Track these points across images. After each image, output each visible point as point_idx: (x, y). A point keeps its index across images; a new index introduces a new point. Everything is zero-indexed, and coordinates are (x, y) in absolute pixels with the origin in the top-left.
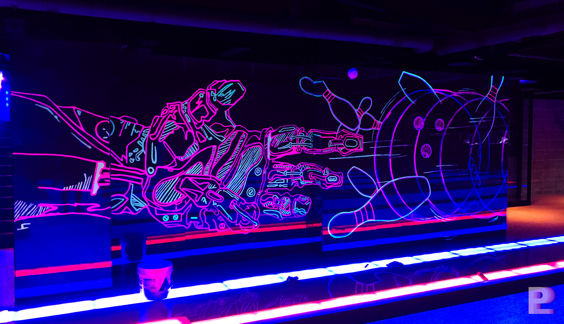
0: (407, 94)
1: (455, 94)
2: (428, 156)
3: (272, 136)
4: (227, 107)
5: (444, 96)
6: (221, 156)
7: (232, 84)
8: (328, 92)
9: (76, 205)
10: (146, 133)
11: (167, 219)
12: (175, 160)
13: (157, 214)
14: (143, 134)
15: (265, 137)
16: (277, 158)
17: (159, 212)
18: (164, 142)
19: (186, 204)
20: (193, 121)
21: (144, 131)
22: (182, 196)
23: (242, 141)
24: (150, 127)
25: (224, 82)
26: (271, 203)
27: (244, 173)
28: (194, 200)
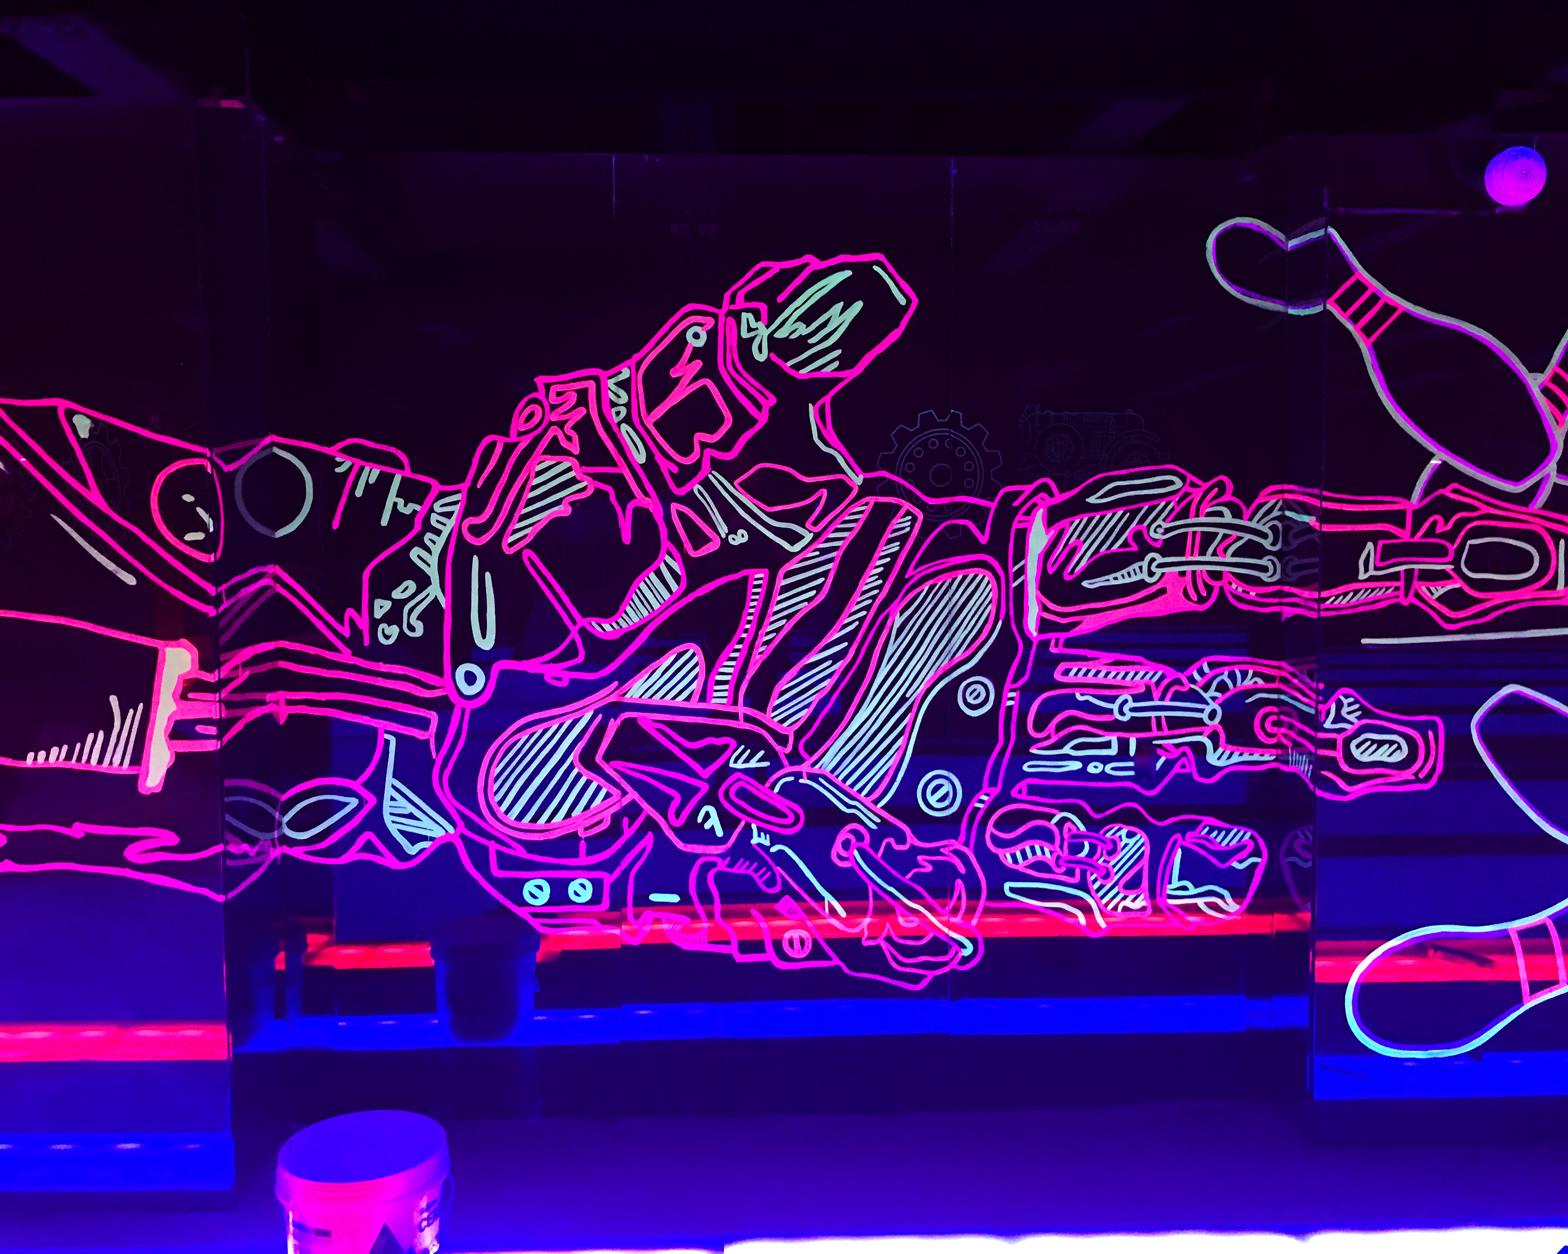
3: (1049, 523)
4: (819, 386)
6: (788, 617)
7: (848, 273)
10: (448, 515)
11: (544, 897)
12: (574, 635)
13: (496, 872)
14: (434, 518)
15: (1015, 526)
16: (1076, 631)
17: (506, 861)
18: (528, 554)
19: (628, 832)
20: (659, 458)
21: (437, 507)
22: (608, 795)
23: (895, 547)
24: (466, 485)
25: (807, 265)
26: (1045, 852)
27: (903, 699)
28: (665, 816)
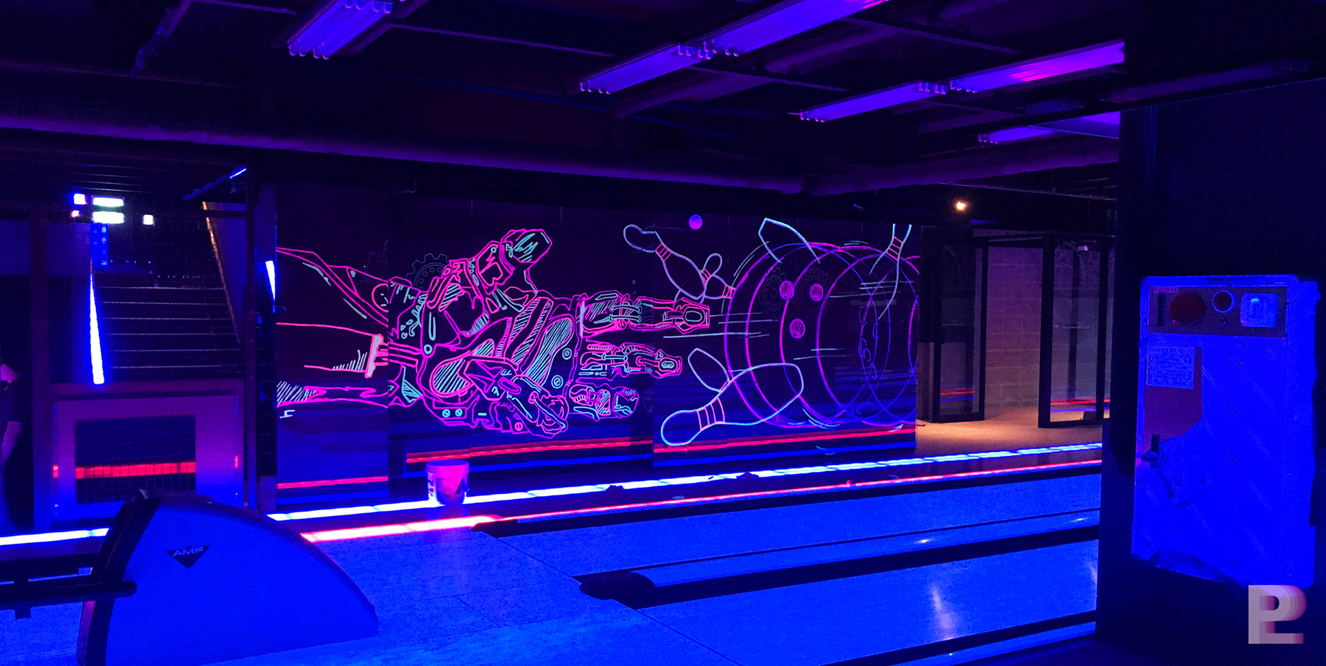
0: (771, 249)
1: (840, 249)
2: (799, 336)
3: (586, 306)
4: (526, 265)
5: (823, 253)
6: (518, 331)
7: (534, 234)
8: (662, 247)
9: (347, 389)
10: (423, 300)
11: (448, 415)
12: (458, 336)
13: (435, 408)
14: (419, 300)
15: (577, 306)
16: (593, 335)
17: (438, 404)
18: (446, 311)
19: (472, 394)
20: (483, 284)
21: (420, 297)
22: (467, 384)
23: (546, 311)
24: (428, 291)
25: (523, 232)
26: (584, 398)
27: (548, 355)
28: (483, 389)
